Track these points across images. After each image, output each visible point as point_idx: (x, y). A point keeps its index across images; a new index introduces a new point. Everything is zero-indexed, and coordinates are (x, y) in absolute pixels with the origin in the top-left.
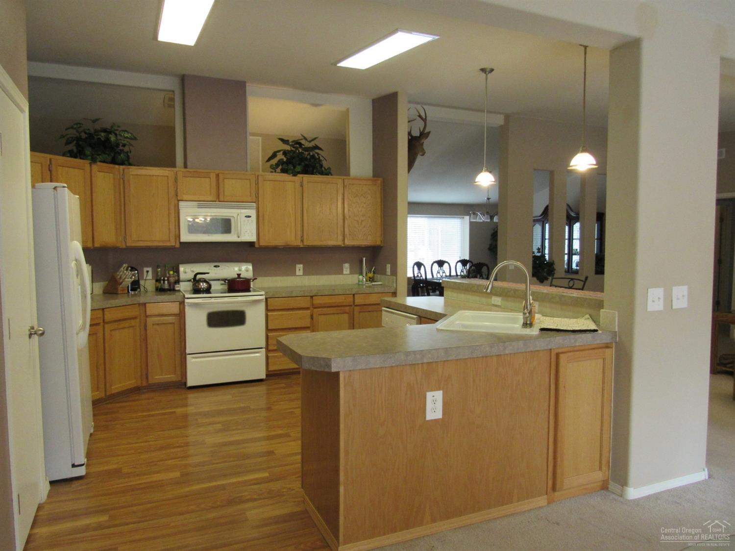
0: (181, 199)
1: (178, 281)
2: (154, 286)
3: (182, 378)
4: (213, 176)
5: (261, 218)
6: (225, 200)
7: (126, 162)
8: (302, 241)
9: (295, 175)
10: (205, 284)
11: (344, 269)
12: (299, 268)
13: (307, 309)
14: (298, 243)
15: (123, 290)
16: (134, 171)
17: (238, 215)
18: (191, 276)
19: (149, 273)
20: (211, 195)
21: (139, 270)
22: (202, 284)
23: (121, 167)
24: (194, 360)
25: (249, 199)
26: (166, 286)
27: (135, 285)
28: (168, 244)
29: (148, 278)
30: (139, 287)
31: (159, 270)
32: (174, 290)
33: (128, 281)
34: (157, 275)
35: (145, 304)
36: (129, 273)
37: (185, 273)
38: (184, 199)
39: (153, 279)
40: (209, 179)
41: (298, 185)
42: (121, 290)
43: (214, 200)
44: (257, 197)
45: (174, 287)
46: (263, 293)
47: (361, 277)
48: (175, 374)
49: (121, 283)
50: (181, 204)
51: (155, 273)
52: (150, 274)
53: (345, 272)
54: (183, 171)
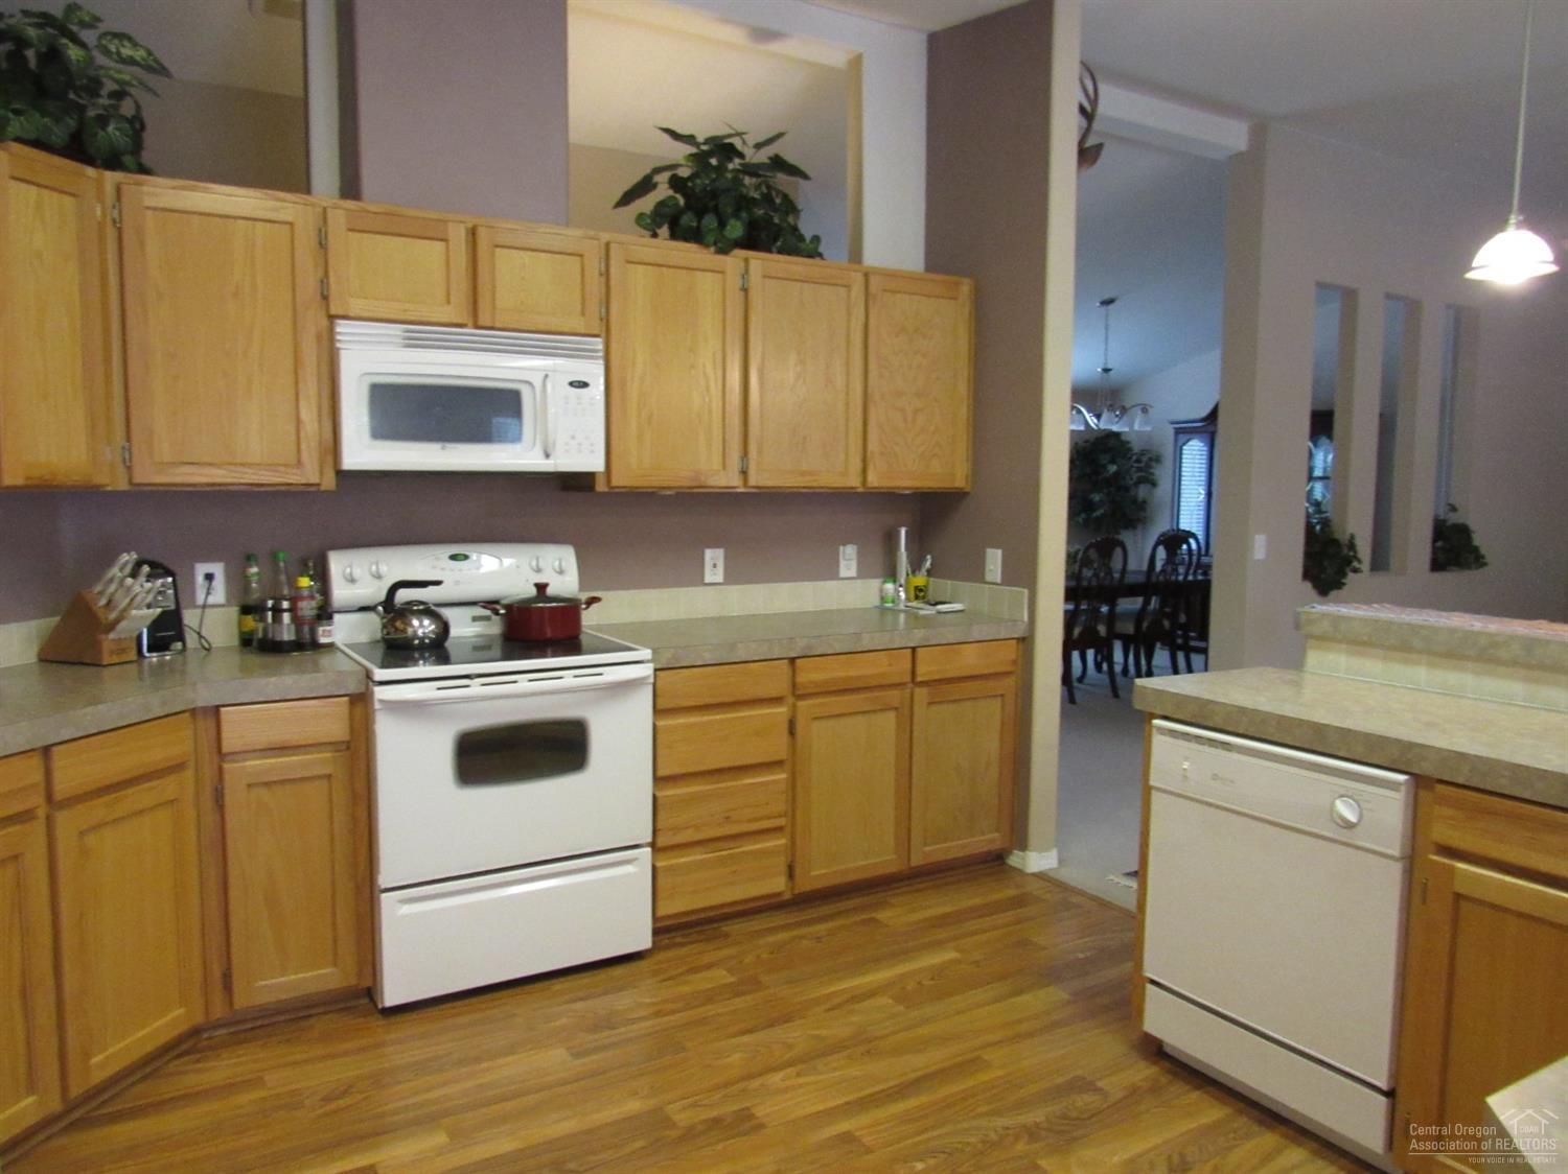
0: (341, 313)
1: (325, 613)
2: (235, 631)
3: (360, 974)
4: (457, 234)
5: (616, 394)
6: (498, 325)
7: (128, 160)
8: (744, 473)
9: (724, 249)
10: (426, 622)
11: (842, 563)
12: (714, 561)
13: (777, 700)
14: (729, 479)
15: (123, 651)
16: (161, 193)
17: (546, 376)
18: (375, 592)
19: (214, 583)
20: (449, 302)
21: (177, 578)
22: (415, 622)
23: (108, 174)
24: (406, 909)
25: (579, 324)
26: (287, 633)
27: (167, 631)
28: (294, 477)
29: (211, 600)
30: (181, 637)
31: (254, 570)
32: (315, 646)
33: (142, 617)
34: (246, 589)
35: (216, 710)
36: (143, 587)
37: (352, 580)
38: (351, 314)
39: (228, 604)
40: (443, 243)
41: (734, 282)
42: (112, 653)
43: (460, 321)
44: (606, 321)
45: (313, 633)
46: (646, 653)
47: (890, 586)
48: (335, 964)
49: (112, 626)
50: (342, 327)
51: (238, 582)
52: (219, 583)
53: (843, 572)
54: (346, 209)
